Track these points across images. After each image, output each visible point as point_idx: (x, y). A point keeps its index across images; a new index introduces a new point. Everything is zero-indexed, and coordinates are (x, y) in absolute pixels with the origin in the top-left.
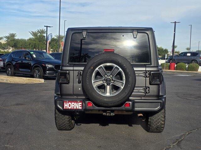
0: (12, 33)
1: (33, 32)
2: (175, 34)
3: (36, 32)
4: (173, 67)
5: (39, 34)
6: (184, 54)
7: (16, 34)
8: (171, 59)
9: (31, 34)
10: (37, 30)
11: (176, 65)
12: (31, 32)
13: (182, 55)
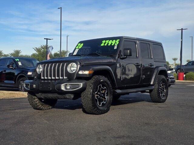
0: (17, 50)
1: (37, 49)
2: (182, 41)
3: (40, 48)
4: (181, 78)
5: (43, 50)
6: (192, 63)
7: (20, 51)
8: (178, 69)
9: (35, 50)
10: (41, 46)
11: (184, 75)
12: (35, 49)
13: (190, 64)
